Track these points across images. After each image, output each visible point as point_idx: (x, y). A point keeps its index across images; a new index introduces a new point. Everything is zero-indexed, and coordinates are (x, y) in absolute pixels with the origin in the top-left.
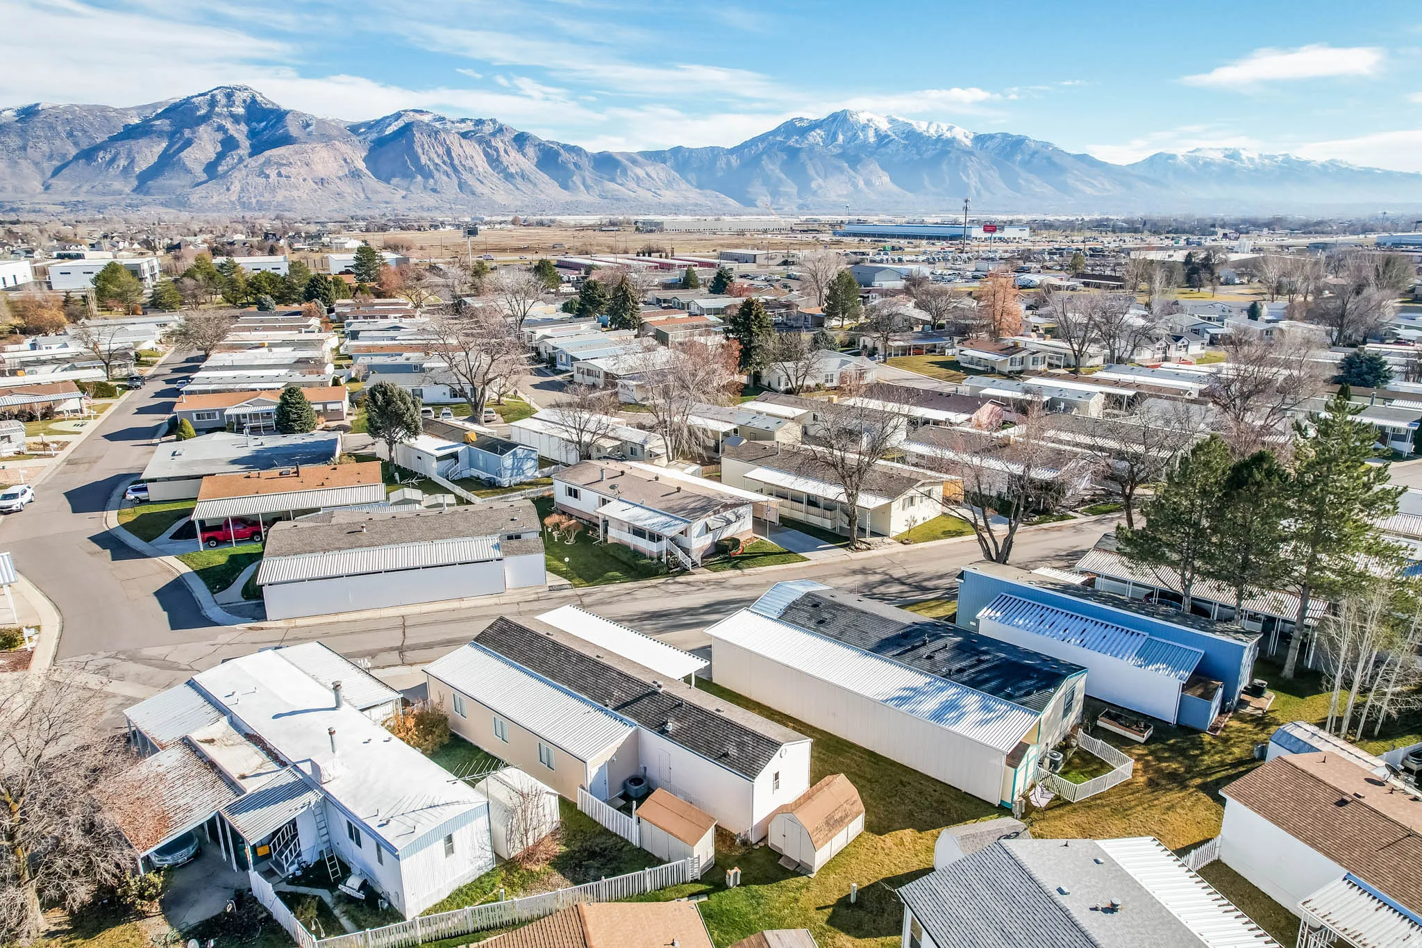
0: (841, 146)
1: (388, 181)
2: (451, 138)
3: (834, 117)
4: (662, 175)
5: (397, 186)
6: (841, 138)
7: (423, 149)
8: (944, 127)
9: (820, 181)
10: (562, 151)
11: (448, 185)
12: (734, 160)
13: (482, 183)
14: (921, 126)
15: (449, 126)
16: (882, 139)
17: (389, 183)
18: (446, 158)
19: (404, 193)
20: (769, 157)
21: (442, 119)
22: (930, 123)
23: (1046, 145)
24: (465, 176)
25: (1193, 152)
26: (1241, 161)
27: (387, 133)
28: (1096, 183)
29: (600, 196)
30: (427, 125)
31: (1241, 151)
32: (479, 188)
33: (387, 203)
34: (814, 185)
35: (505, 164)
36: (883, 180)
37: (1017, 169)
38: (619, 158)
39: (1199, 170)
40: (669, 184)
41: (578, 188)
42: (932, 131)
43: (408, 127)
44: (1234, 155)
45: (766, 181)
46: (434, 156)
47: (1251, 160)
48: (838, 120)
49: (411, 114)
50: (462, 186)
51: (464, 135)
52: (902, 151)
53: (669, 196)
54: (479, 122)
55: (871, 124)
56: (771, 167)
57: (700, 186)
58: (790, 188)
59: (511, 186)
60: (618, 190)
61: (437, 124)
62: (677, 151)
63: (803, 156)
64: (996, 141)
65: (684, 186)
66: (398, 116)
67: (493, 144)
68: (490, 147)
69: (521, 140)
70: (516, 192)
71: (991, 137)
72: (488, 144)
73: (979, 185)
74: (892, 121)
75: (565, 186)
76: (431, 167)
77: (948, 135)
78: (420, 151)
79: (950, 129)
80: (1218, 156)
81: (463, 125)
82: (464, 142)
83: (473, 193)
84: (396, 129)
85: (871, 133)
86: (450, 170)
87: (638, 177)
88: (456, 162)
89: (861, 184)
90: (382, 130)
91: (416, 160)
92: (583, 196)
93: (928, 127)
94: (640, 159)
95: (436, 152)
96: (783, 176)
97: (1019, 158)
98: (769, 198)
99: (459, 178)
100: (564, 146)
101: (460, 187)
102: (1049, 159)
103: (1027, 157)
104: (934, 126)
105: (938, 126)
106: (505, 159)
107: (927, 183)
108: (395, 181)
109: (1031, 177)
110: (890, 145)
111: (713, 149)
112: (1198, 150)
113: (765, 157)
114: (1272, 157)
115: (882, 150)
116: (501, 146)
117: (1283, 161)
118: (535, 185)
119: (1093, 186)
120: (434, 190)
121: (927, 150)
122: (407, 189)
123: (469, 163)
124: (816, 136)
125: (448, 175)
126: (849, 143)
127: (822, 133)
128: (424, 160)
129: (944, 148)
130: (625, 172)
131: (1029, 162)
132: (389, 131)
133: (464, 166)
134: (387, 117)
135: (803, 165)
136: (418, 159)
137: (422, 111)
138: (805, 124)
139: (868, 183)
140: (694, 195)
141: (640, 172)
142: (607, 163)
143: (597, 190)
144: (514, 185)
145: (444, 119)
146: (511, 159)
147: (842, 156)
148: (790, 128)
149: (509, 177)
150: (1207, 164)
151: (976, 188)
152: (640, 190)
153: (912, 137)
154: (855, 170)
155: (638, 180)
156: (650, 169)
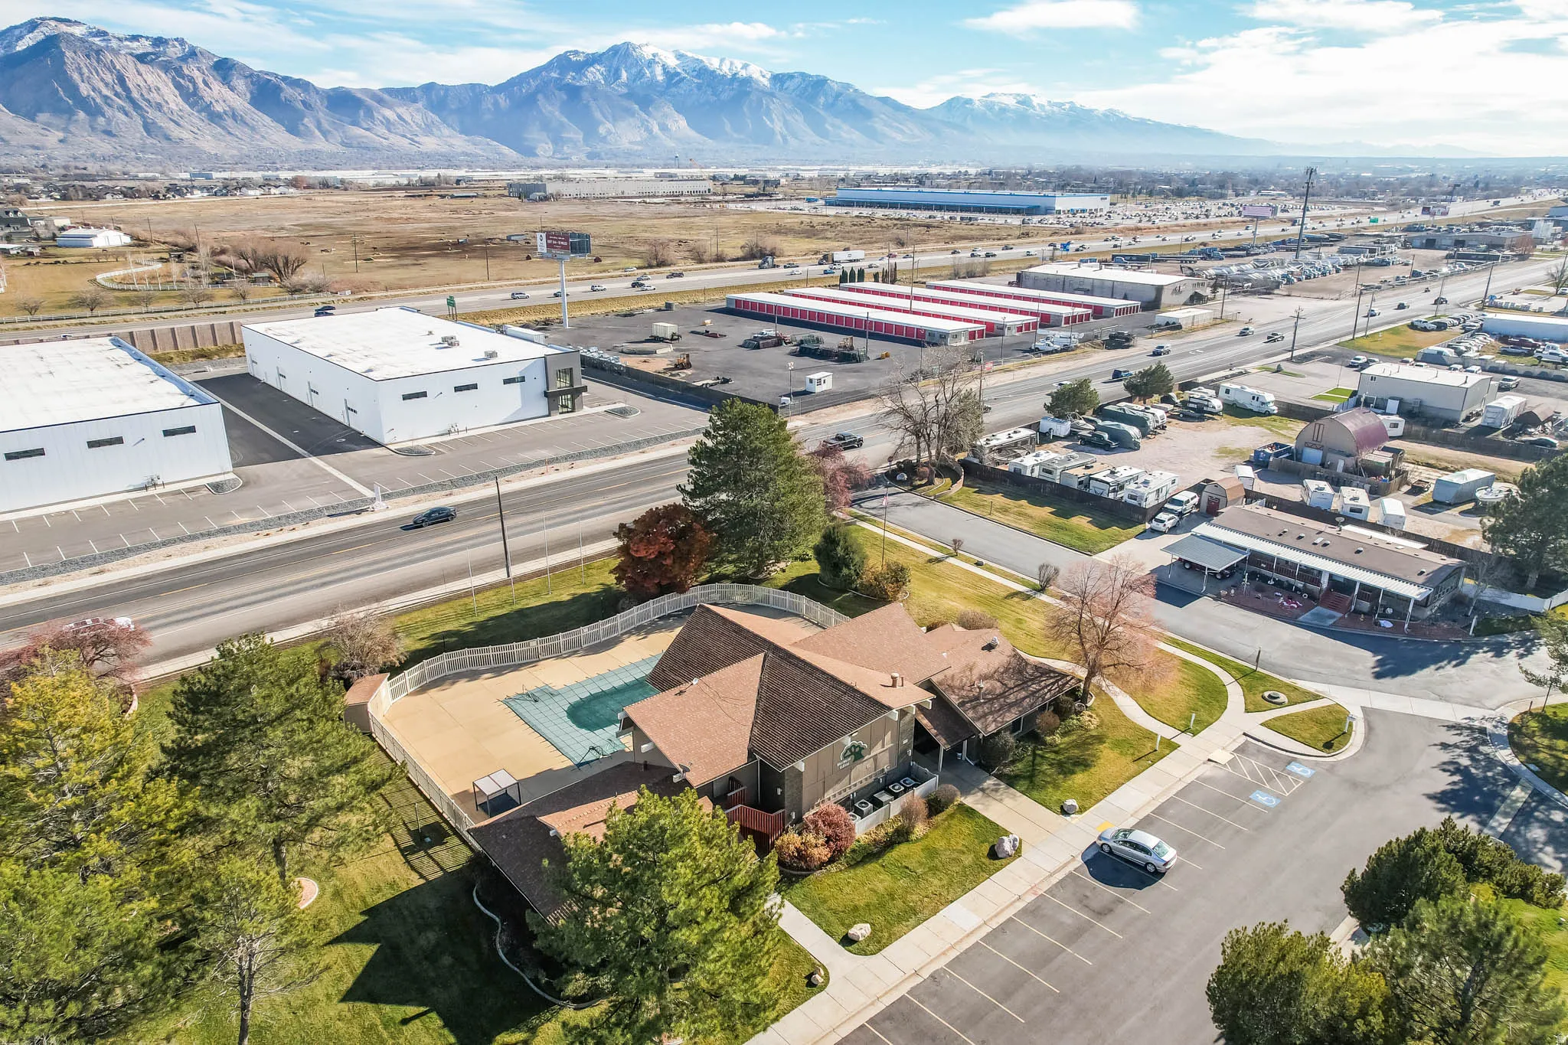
0: (626, 85)
1: (31, 117)
2: (122, 60)
3: (615, 50)
4: (418, 118)
5: (49, 124)
6: (624, 75)
7: (81, 74)
8: (738, 64)
9: (609, 126)
10: (283, 85)
11: (131, 129)
12: (502, 99)
13: (178, 124)
14: (713, 63)
15: (114, 44)
16: (671, 75)
17: (33, 120)
18: (119, 89)
19: (61, 135)
20: (547, 97)
21: (102, 34)
22: (722, 60)
23: (848, 86)
24: (151, 114)
25: (988, 96)
26: (1033, 107)
27: (18, 49)
28: (905, 129)
29: (343, 144)
30: (82, 40)
31: (1033, 98)
32: (175, 132)
33: (37, 148)
34: (602, 130)
35: (207, 99)
36: (680, 124)
37: (822, 113)
38: (359, 95)
39: (994, 115)
40: (428, 130)
41: (312, 134)
42: (725, 69)
43: (50, 44)
44: (1025, 101)
45: (545, 126)
46: (101, 86)
47: (1042, 106)
48: (619, 55)
49: (53, 23)
50: (149, 127)
51: (142, 58)
52: (695, 91)
53: (429, 144)
54: (159, 42)
55: (657, 59)
56: (550, 108)
57: (465, 131)
58: (574, 134)
59: (219, 130)
60: (366, 137)
61: (97, 40)
62: (429, 88)
63: (585, 95)
64: (796, 81)
65: (446, 131)
66: (32, 25)
67: (186, 72)
68: (183, 76)
69: (224, 68)
70: (229, 138)
71: (791, 76)
72: (179, 72)
73: (785, 132)
74: (680, 56)
75: (293, 130)
76: (98, 100)
77: (743, 73)
78: (76, 76)
79: (745, 67)
80: (1011, 102)
81: (135, 44)
82: (142, 68)
83: (168, 138)
84: (31, 43)
85: (659, 70)
86: (128, 107)
87: (388, 120)
88: (135, 95)
89: (656, 129)
90: (10, 46)
91: (73, 90)
92: (320, 144)
93: (721, 65)
94: (386, 97)
95: (102, 80)
96: (565, 120)
97: (822, 100)
98: (551, 146)
99: (143, 117)
100: (285, 79)
101: (148, 131)
102: (853, 102)
103: (830, 100)
104: (727, 62)
105: (732, 63)
106: (207, 95)
107: (728, 127)
108: (43, 117)
109: (838, 122)
110: (682, 85)
111: (473, 86)
112: (992, 95)
113: (540, 97)
114: (1060, 105)
115: (674, 90)
116: (196, 74)
117: (1071, 109)
118: (253, 129)
119: (902, 132)
120: (108, 133)
121: (723, 91)
122: (65, 130)
123: (154, 96)
124: (596, 73)
125: (126, 114)
126: (634, 81)
127: (603, 69)
128: (84, 89)
129: (742, 87)
130: (369, 113)
131: (833, 105)
132: (21, 46)
133: (148, 101)
134: (16, 27)
135: (587, 106)
136: (76, 88)
137: (69, 21)
138: (581, 58)
139: (664, 128)
140: (460, 143)
141: (389, 113)
142: (344, 102)
143: (338, 136)
144: (224, 128)
145: (105, 33)
146: (215, 92)
147: (630, 96)
148: (563, 63)
149: (214, 117)
150: (1004, 110)
151: (781, 134)
152: (391, 136)
153: (704, 74)
154: (648, 114)
155: (388, 124)
156: (401, 110)
